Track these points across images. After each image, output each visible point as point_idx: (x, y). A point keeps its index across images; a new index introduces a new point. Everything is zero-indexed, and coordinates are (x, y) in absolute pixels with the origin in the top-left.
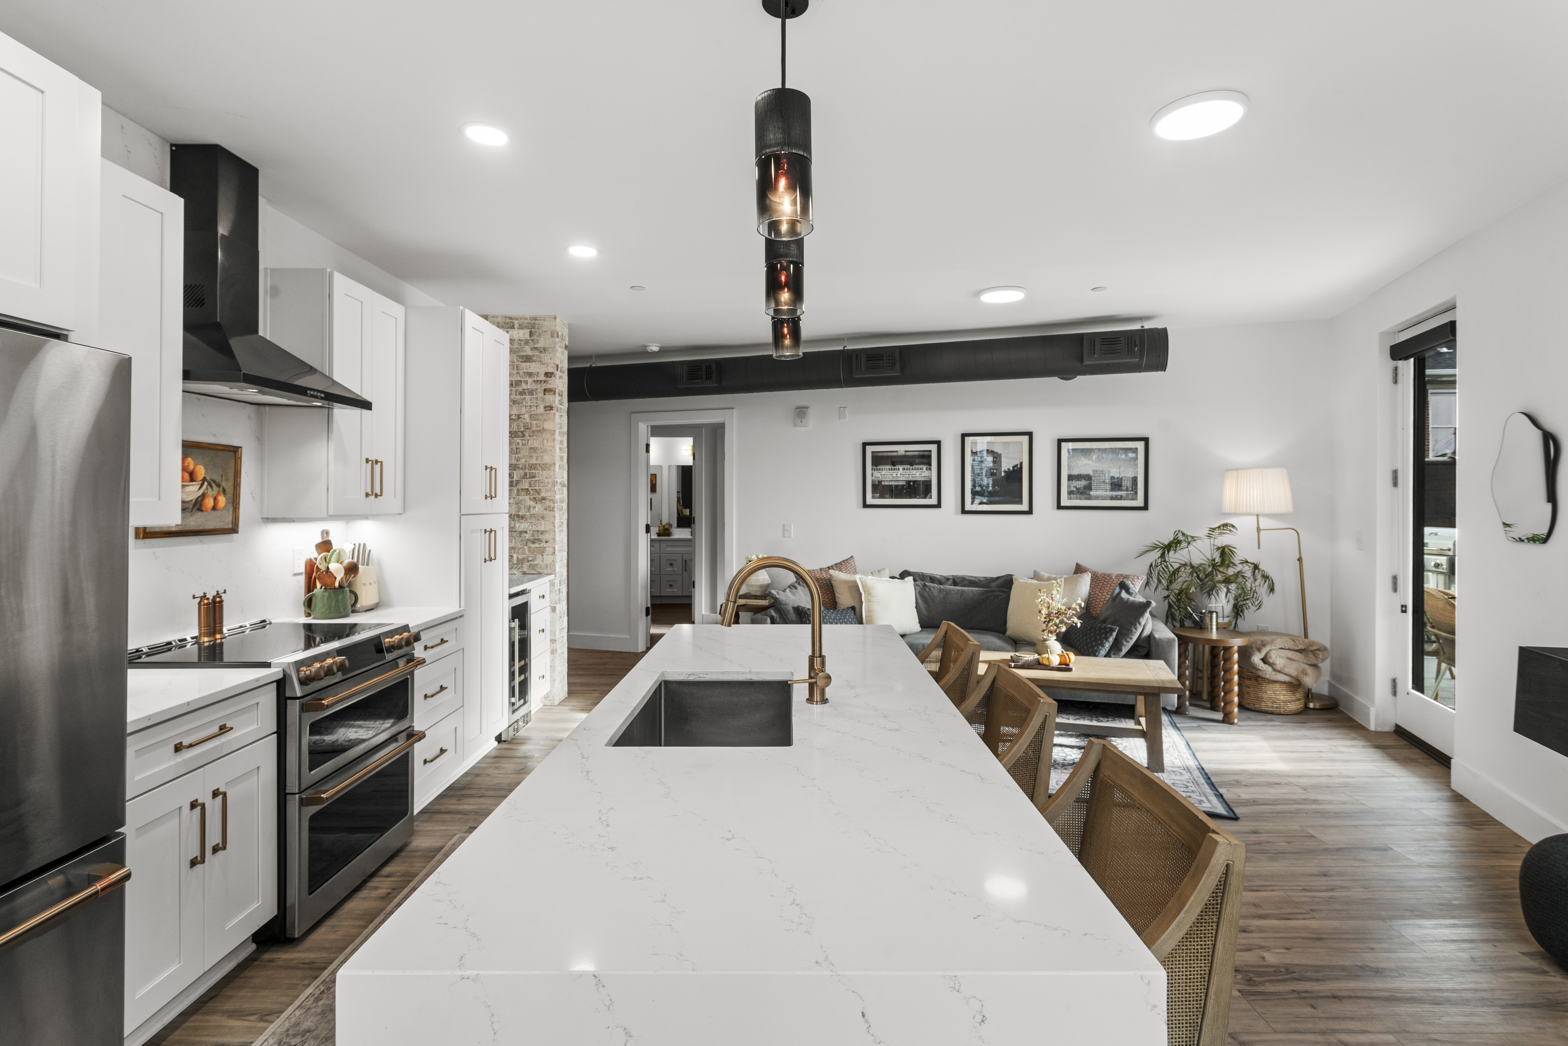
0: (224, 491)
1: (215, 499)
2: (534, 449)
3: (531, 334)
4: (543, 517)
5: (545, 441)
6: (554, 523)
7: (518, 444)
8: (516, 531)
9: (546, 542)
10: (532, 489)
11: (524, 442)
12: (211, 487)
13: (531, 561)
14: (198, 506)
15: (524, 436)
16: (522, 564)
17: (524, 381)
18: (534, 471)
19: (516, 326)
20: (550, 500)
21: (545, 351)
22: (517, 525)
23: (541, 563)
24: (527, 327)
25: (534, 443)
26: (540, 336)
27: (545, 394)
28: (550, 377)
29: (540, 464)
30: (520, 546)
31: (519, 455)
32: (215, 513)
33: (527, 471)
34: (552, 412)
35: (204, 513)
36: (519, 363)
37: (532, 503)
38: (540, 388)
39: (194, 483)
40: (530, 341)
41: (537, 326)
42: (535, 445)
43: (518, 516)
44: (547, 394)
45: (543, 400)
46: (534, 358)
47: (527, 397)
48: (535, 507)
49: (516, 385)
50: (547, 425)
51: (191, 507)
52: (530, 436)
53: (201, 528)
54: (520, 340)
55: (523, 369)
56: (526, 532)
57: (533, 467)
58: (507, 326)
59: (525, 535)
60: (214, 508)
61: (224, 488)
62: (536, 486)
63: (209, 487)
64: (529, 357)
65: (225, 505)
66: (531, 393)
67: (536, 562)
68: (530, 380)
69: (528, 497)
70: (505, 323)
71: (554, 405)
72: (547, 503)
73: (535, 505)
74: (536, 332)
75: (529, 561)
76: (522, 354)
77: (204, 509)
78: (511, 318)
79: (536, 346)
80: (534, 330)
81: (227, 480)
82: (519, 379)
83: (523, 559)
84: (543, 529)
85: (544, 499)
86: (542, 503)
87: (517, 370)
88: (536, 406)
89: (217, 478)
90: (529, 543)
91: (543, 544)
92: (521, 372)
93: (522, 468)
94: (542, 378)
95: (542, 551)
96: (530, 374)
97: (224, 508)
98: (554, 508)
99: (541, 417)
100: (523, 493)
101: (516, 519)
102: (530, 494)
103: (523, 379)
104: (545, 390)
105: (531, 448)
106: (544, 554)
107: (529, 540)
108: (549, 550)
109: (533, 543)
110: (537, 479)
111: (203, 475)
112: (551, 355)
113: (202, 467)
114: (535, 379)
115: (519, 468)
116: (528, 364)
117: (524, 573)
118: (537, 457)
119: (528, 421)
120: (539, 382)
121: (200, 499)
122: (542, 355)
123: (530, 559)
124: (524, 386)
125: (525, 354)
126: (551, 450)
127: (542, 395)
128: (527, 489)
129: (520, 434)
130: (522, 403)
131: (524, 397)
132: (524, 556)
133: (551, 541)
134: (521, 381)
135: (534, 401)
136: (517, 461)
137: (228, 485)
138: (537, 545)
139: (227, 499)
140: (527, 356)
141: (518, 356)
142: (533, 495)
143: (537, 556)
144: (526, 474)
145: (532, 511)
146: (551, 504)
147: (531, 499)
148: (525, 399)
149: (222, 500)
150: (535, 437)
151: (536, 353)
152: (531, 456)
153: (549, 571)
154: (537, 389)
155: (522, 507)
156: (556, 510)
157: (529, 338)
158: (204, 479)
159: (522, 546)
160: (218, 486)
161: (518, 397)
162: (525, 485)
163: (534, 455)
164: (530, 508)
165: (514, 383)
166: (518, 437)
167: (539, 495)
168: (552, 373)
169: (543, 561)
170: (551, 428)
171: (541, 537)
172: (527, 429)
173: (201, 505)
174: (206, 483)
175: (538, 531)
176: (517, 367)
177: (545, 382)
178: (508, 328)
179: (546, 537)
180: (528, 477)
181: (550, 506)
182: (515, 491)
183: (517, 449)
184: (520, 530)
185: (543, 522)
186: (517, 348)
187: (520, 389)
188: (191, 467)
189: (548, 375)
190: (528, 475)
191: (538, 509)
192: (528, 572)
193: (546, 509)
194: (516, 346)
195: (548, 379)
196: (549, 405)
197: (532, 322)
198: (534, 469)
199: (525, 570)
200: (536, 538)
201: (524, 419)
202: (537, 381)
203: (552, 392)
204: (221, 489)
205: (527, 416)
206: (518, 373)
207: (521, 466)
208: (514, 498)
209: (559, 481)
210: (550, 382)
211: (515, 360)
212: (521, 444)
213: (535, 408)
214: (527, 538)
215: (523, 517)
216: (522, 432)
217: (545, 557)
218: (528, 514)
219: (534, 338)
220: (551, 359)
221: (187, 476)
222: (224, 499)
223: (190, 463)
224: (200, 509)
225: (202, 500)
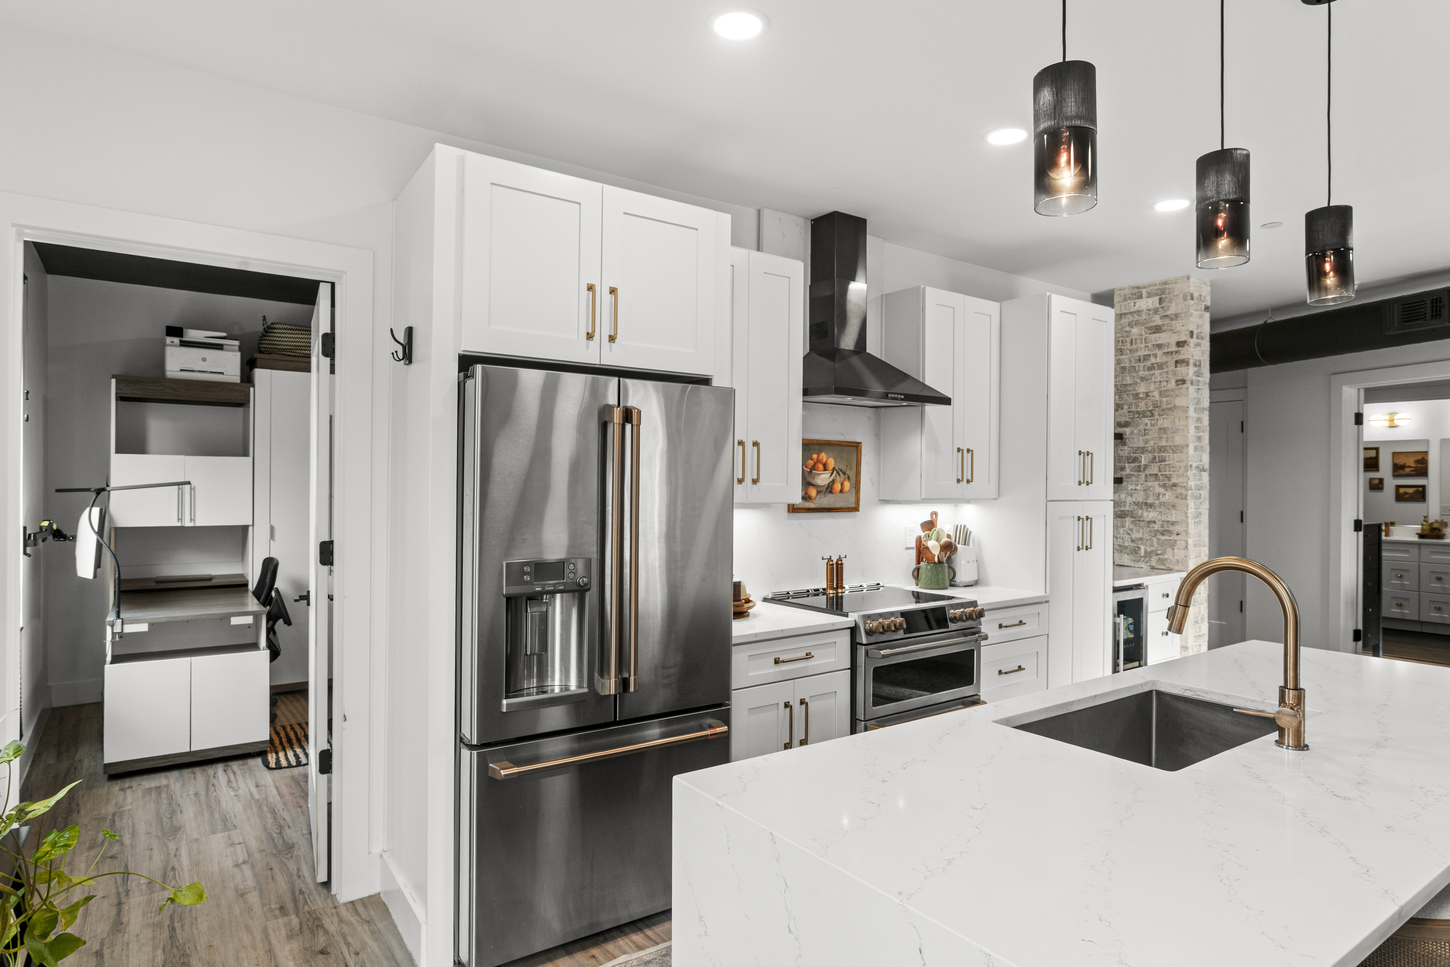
0: (849, 478)
1: (842, 484)
2: (1163, 430)
3: (1161, 301)
4: (1174, 506)
5: (1177, 420)
6: (1186, 513)
7: (1147, 424)
8: (1143, 521)
9: (1178, 534)
10: (1162, 475)
11: (1153, 422)
12: (839, 475)
13: (1160, 554)
14: (829, 489)
15: (1153, 415)
16: (1150, 558)
17: (1153, 354)
18: (1164, 454)
19: (1144, 295)
20: (1182, 487)
21: (1176, 317)
22: (1145, 514)
23: (1171, 557)
24: (1156, 294)
25: (1164, 422)
26: (1171, 301)
27: (1176, 367)
28: (1183, 346)
29: (1170, 446)
30: (1148, 537)
31: (1147, 437)
32: (842, 495)
33: (1156, 454)
34: (1185, 386)
35: (833, 495)
36: (1147, 335)
37: (1162, 490)
38: (1171, 360)
39: (826, 472)
40: (1160, 309)
41: (1167, 291)
42: (1165, 425)
43: (1146, 504)
44: (1179, 366)
45: (1175, 374)
46: (1164, 328)
47: (1156, 372)
48: (1165, 494)
49: (1144, 359)
50: (1179, 402)
51: (825, 490)
52: (1159, 415)
53: (832, 506)
54: (1148, 310)
55: (1152, 342)
56: (1154, 522)
57: (1162, 449)
58: (1135, 297)
59: (1154, 525)
60: (841, 491)
61: (848, 476)
62: (1166, 471)
63: (837, 475)
64: (1158, 327)
65: (850, 488)
66: (1160, 366)
67: (1165, 557)
68: (1159, 353)
69: (1157, 483)
70: (1132, 294)
71: (1187, 378)
72: (1179, 490)
73: (1165, 492)
74: (1166, 298)
75: (1157, 554)
76: (1151, 325)
77: (834, 492)
78: (1138, 288)
79: (1166, 314)
80: (1164, 296)
81: (851, 469)
82: (1147, 353)
83: (1152, 552)
84: (1174, 519)
85: (1175, 485)
86: (1172, 490)
87: (1146, 343)
88: (1167, 381)
89: (843, 468)
90: (1158, 534)
91: (1174, 537)
92: (1150, 345)
93: (1150, 452)
94: (1174, 348)
95: (1173, 544)
96: (1160, 346)
97: (848, 491)
98: (1186, 495)
99: (1172, 393)
100: (1152, 479)
101: (1144, 507)
102: (1159, 480)
103: (1151, 353)
104: (1177, 362)
105: (1160, 429)
106: (1175, 548)
107: (1158, 531)
108: (1181, 544)
109: (1163, 534)
110: (1167, 463)
111: (833, 466)
112: (1183, 321)
113: (832, 460)
114: (1166, 351)
115: (1147, 451)
116: (1157, 335)
117: (1153, 568)
118: (1167, 438)
119: (1157, 398)
120: (1170, 353)
121: (831, 484)
122: (1173, 323)
123: (1159, 552)
124: (1153, 360)
125: (1154, 324)
126: (1183, 430)
127: (1173, 368)
128: (1156, 475)
129: (1149, 414)
130: (1151, 379)
131: (1153, 372)
132: (1153, 548)
133: (1183, 533)
134: (1149, 355)
135: (1165, 375)
136: (1146, 443)
137: (852, 473)
138: (1166, 537)
139: (851, 484)
140: (1156, 326)
141: (1146, 328)
142: (1163, 480)
143: (1167, 550)
144: (1154, 458)
145: (1162, 499)
146: (1183, 491)
147: (1160, 486)
148: (1154, 374)
149: (847, 485)
150: (1165, 416)
151: (1167, 321)
152: (1160, 438)
153: (1181, 567)
154: (1167, 362)
155: (1151, 494)
156: (1189, 498)
157: (1158, 306)
158: (834, 469)
159: (1150, 537)
160: (844, 474)
161: (1146, 373)
162: (1154, 469)
163: (1165, 436)
164: (1159, 495)
165: (1142, 358)
166: (1146, 417)
167: (1169, 480)
168: (1185, 342)
169: (1173, 556)
170: (1184, 404)
171: (1171, 528)
172: (1157, 407)
173: (831, 489)
174: (835, 472)
175: (1168, 522)
176: (1145, 340)
177: (1176, 352)
178: (1136, 299)
179: (1177, 528)
180: (1157, 461)
181: (1182, 494)
182: (1143, 476)
183: (1145, 430)
184: (1148, 519)
185: (1174, 512)
186: (1145, 319)
187: (1148, 364)
188: (825, 460)
189: (1180, 344)
190: (1157, 459)
191: (1168, 496)
192: (1156, 567)
193: (1177, 497)
194: (1144, 317)
195: (1180, 348)
196: (1181, 378)
197: (1162, 287)
198: (1164, 452)
199: (1153, 564)
200: (1166, 529)
201: (1153, 396)
202: (1168, 353)
203: (1185, 364)
204: (846, 476)
205: (1156, 394)
206: (1146, 346)
207: (1149, 449)
208: (1142, 484)
209: (1194, 465)
210: (1182, 352)
211: (1143, 332)
212: (1149, 425)
213: (1165, 383)
214: (1156, 528)
215: (1151, 506)
216: (1151, 411)
217: (1176, 551)
218: (1157, 502)
219: (1164, 304)
220: (1183, 325)
221: (821, 466)
222: (849, 484)
223: (823, 456)
224: (831, 492)
225: (833, 485)
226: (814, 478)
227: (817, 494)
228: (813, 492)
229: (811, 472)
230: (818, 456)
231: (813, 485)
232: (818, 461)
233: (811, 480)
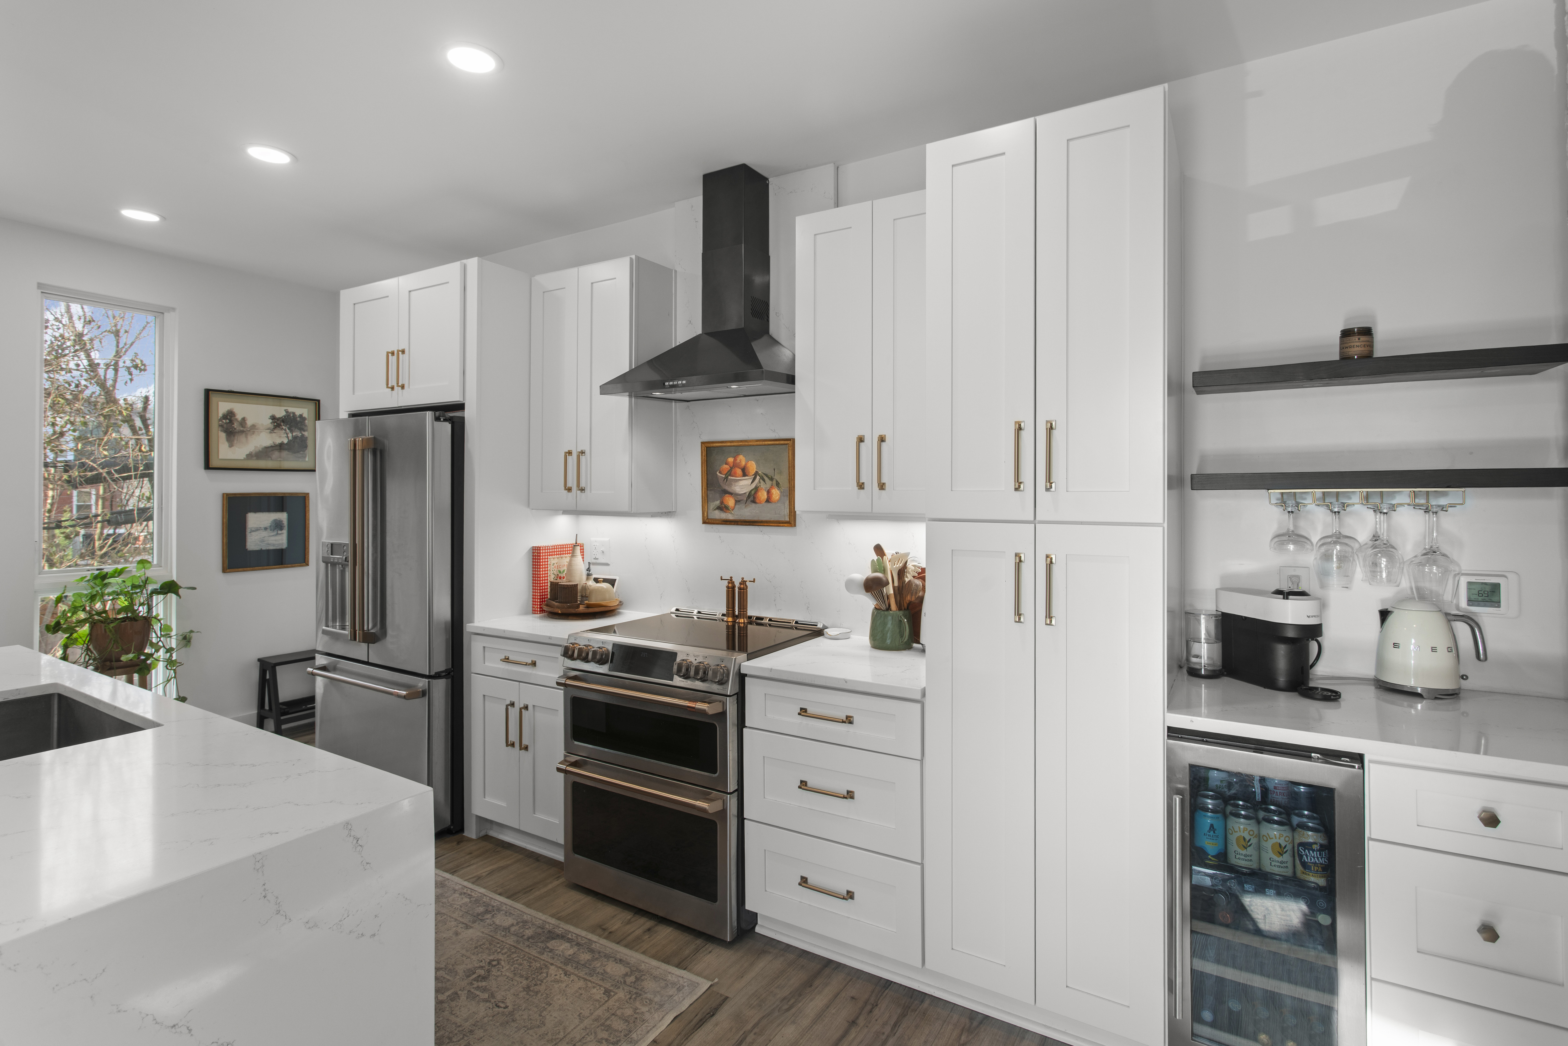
0: (778, 484)
1: (769, 492)
12: (764, 480)
14: (752, 498)
32: (769, 505)
35: (757, 505)
39: (746, 477)
51: (745, 499)
53: (756, 519)
60: (768, 501)
61: (777, 481)
63: (761, 481)
65: (780, 498)
77: (757, 501)
81: (781, 473)
89: (770, 472)
97: (778, 501)
111: (755, 470)
113: (753, 462)
121: (753, 492)
137: (783, 479)
139: (781, 492)
149: (776, 493)
158: (756, 474)
160: (771, 479)
173: (754, 498)
174: (758, 477)
188: (743, 463)
204: (774, 482)
221: (739, 471)
222: (778, 492)
223: (742, 459)
224: (754, 502)
225: (755, 493)
226: (730, 485)
227: (735, 504)
228: (730, 502)
229: (726, 478)
230: (735, 460)
231: (731, 494)
232: (735, 465)
233: (727, 488)
